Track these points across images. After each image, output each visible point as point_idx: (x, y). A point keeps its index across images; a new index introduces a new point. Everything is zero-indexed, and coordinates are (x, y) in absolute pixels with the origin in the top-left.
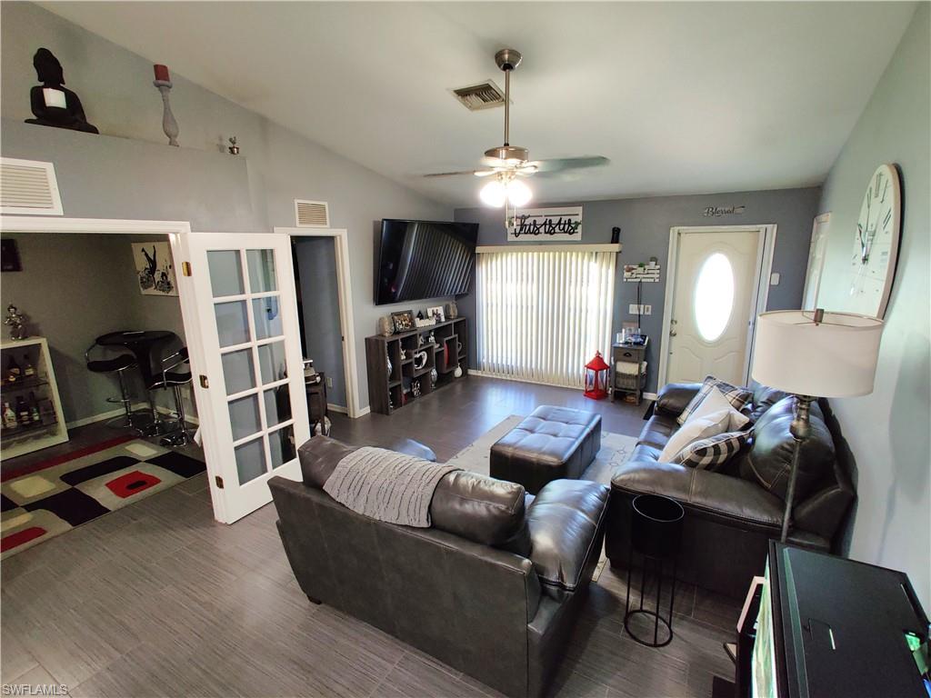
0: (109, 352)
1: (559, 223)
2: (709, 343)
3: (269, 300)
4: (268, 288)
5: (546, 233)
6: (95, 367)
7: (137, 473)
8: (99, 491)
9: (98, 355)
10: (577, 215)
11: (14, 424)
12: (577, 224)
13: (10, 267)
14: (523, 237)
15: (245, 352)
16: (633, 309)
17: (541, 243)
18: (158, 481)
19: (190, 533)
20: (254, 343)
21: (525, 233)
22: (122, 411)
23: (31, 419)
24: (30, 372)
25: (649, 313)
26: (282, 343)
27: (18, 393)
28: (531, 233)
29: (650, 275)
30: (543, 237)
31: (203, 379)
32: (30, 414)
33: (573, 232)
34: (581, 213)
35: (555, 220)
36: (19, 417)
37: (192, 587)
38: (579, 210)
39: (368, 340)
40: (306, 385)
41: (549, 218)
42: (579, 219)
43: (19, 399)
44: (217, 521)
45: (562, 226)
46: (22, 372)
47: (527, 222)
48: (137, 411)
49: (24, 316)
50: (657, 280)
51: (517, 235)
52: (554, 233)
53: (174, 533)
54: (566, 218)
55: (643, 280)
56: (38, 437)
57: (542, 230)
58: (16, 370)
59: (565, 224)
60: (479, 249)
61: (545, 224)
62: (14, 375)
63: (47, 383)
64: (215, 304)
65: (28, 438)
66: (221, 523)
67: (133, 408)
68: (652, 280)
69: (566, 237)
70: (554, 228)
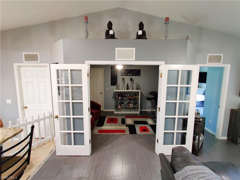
0: (152, 96)
3: (188, 88)
4: (188, 84)
6: (148, 99)
7: (146, 127)
8: (138, 128)
9: (149, 96)
11: (132, 107)
13: (139, 75)
15: (174, 103)
18: (148, 131)
19: (148, 151)
20: (178, 101)
22: (151, 110)
23: (135, 107)
24: (137, 97)
26: (189, 103)
27: (135, 101)
31: (159, 108)
32: (135, 106)
36: (133, 106)
37: (140, 169)
39: (232, 110)
40: (195, 121)
43: (134, 102)
44: (155, 152)
46: (136, 97)
48: (154, 111)
49: (139, 86)
53: (144, 148)
56: (135, 111)
58: (135, 96)
62: (134, 97)
63: (139, 100)
64: (167, 87)
65: (132, 110)
66: (156, 153)
67: (153, 110)
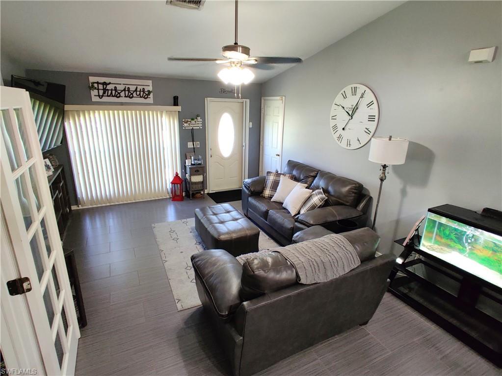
1: (136, 90)
2: (226, 158)
5: (125, 97)
10: (149, 86)
12: (149, 92)
14: (105, 99)
16: (190, 145)
17: (122, 104)
21: (108, 96)
25: (199, 146)
28: (113, 96)
29: (197, 125)
30: (123, 100)
33: (147, 97)
34: (151, 85)
35: (132, 88)
38: (150, 82)
41: (127, 86)
42: (150, 89)
45: (138, 93)
47: (109, 87)
50: (201, 128)
51: (100, 97)
52: (133, 97)
54: (141, 87)
55: (194, 128)
57: (122, 94)
59: (140, 91)
60: (67, 107)
61: (124, 90)
68: (199, 128)
69: (142, 100)
70: (132, 94)
